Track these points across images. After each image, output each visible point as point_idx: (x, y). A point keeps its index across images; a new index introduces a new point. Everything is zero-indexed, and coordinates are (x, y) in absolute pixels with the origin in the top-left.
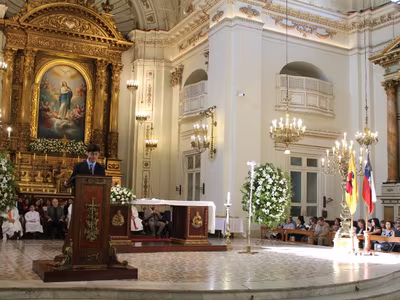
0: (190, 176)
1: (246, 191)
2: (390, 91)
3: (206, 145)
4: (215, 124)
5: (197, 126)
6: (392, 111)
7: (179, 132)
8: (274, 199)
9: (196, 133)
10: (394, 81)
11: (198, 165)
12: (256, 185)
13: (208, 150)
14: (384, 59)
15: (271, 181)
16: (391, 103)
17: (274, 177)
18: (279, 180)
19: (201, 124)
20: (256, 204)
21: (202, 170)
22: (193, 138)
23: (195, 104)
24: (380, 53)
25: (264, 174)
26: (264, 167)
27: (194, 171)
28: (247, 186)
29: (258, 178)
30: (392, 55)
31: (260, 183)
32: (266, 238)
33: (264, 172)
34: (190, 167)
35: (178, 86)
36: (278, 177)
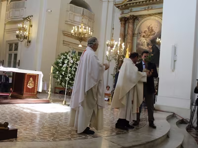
0: (10, 55)
1: (56, 66)
2: (123, 22)
3: (25, 38)
4: (31, 26)
5: (20, 25)
6: (123, 32)
7: (5, 29)
8: (73, 72)
9: (20, 29)
10: (125, 18)
11: (16, 49)
12: (63, 63)
13: (26, 40)
14: (122, 6)
15: (72, 61)
16: (123, 29)
17: (74, 60)
18: (77, 61)
19: (23, 25)
20: (62, 74)
21: (19, 52)
22: (18, 32)
23: (17, 13)
24: (121, 2)
25: (68, 57)
26: (67, 53)
27: (13, 52)
28: (57, 64)
29: (64, 59)
30: (127, 4)
31: (66, 62)
32: (57, 93)
33: (68, 56)
34: (10, 50)
35: (6, 2)
36: (76, 60)
